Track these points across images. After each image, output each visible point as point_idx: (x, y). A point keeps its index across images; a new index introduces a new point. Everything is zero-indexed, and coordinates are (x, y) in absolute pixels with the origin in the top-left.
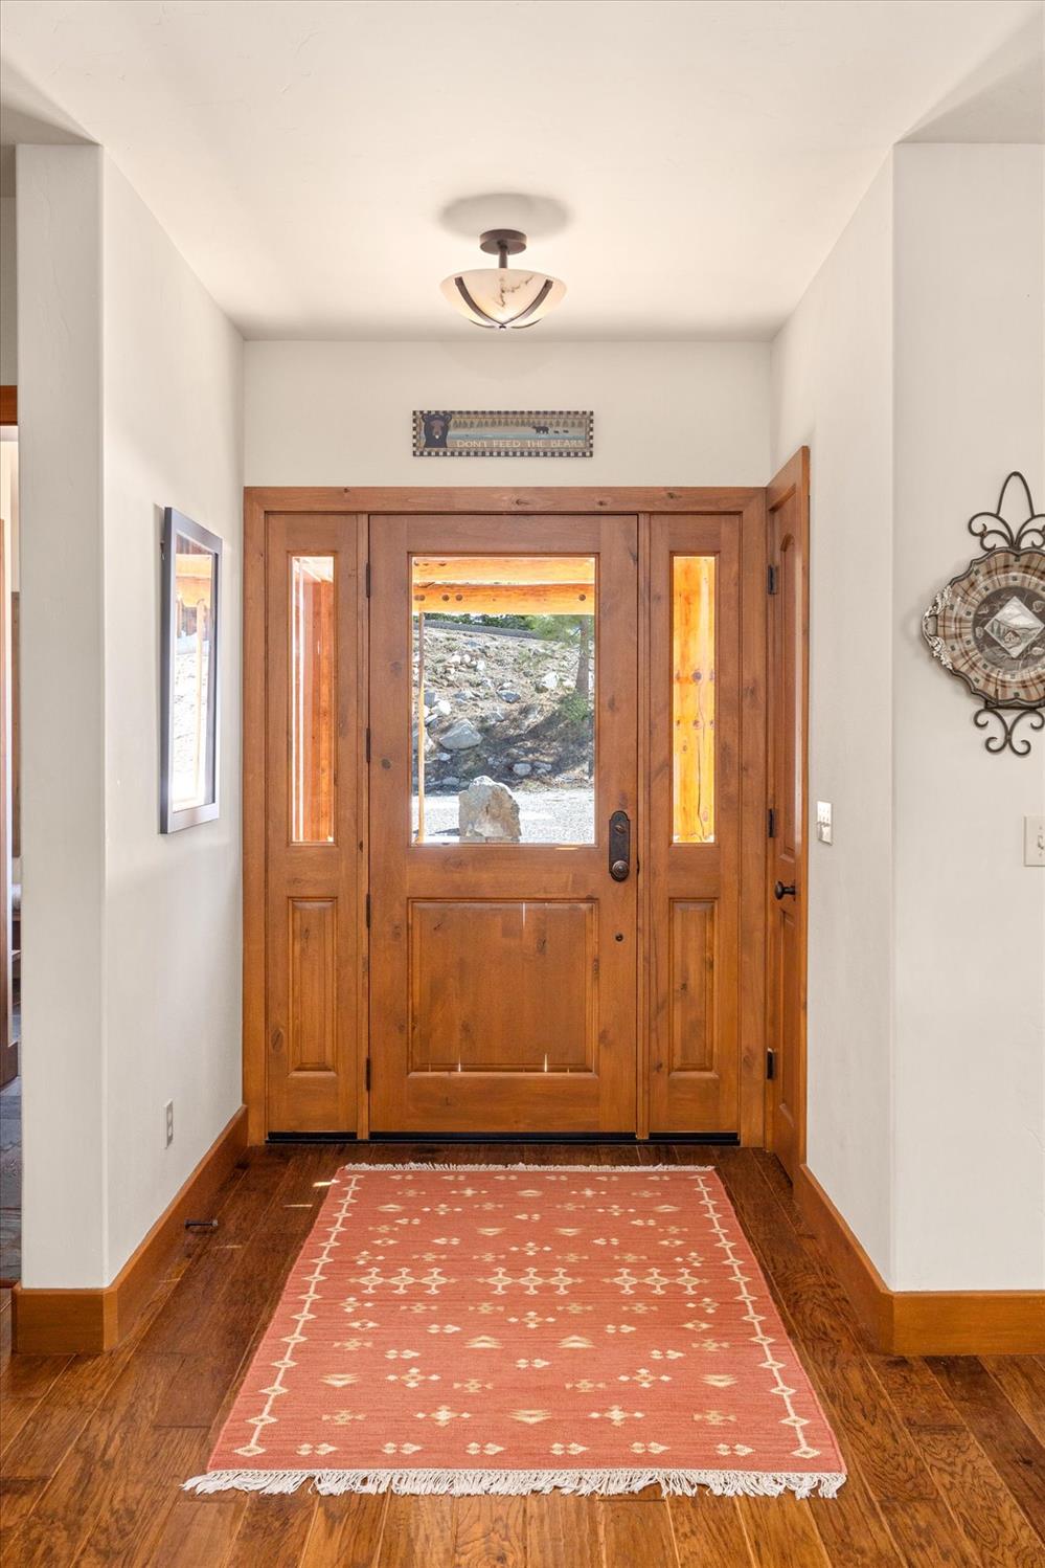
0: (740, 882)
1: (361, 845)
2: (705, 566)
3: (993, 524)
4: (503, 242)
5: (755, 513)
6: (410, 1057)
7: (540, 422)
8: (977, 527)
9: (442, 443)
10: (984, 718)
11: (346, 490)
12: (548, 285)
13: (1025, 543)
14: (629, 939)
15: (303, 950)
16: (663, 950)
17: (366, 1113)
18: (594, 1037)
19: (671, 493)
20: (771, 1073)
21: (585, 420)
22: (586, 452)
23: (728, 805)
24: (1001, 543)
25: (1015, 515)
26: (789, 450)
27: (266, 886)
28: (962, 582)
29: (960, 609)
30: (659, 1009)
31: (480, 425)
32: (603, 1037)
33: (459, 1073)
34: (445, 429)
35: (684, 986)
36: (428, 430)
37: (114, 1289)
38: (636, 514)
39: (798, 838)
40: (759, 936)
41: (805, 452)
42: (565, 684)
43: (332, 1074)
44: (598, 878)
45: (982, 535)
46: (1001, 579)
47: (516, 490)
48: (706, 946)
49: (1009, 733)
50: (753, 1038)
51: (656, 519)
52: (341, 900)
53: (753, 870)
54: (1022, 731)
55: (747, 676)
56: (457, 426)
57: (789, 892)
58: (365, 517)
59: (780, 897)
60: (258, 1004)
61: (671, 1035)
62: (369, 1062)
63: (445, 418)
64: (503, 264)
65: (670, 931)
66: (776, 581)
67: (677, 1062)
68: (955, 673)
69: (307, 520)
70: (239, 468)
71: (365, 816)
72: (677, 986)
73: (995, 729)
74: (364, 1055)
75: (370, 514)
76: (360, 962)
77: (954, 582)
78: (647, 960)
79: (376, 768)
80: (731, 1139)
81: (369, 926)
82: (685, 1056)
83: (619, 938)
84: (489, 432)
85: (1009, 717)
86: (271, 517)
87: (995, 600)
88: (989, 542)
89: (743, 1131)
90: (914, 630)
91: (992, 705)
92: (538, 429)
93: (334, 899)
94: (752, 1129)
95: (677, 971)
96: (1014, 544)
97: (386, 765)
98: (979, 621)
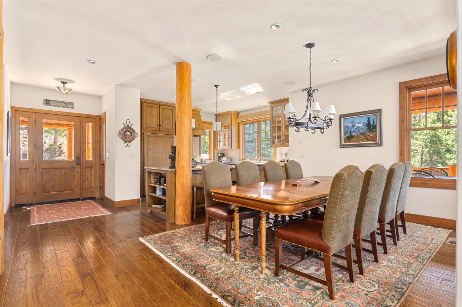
0: (96, 165)
1: (34, 161)
2: (90, 124)
3: (126, 124)
4: (64, 83)
5: (98, 119)
6: (43, 191)
7: (66, 103)
8: (124, 124)
9: (49, 104)
10: (125, 143)
11: (31, 109)
12: (71, 90)
13: (129, 126)
14: (79, 173)
15: (22, 177)
16: (85, 174)
17: (34, 200)
18: (74, 186)
19: (86, 115)
20: (100, 188)
21: (73, 104)
22: (73, 108)
23: (94, 155)
24: (127, 126)
25: (128, 123)
26: (103, 112)
27: (15, 167)
28: (122, 130)
29: (122, 132)
30: (84, 182)
31: (55, 102)
32: (75, 186)
33: (51, 193)
34: (49, 102)
35: (88, 178)
36: (46, 102)
37: (6, 213)
38: (81, 117)
39: (104, 159)
40: (98, 171)
41: (105, 113)
42: (51, 142)
43: (28, 195)
44: (75, 165)
45: (125, 125)
46: (127, 130)
47: (62, 112)
48: (91, 173)
49: (127, 145)
50: (98, 184)
51: (84, 118)
52: (30, 169)
53: (98, 163)
54: (129, 144)
55: (97, 139)
56: (51, 102)
57: (103, 164)
58: (34, 113)
59: (102, 165)
60: (13, 185)
61: (86, 185)
62: (35, 192)
63: (49, 101)
64: (64, 86)
65: (86, 172)
66: (101, 127)
67: (87, 188)
68: (122, 138)
69: (23, 112)
70: (11, 103)
71: (34, 156)
72: (87, 178)
73: (126, 144)
74: (34, 191)
75: (35, 113)
76: (33, 178)
77: (122, 129)
78: (82, 175)
79: (36, 150)
80: (95, 197)
81: (35, 172)
82: (88, 187)
83: (78, 173)
84: (57, 103)
85: (127, 143)
86: (16, 111)
87: (126, 131)
88: (125, 126)
89: (96, 196)
90: (117, 134)
91: (126, 142)
92: (65, 104)
93: (28, 169)
94: (98, 196)
95: (87, 177)
96: (128, 126)
97: (38, 149)
98: (124, 133)
